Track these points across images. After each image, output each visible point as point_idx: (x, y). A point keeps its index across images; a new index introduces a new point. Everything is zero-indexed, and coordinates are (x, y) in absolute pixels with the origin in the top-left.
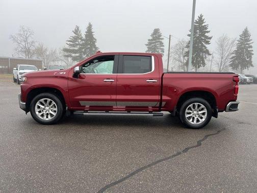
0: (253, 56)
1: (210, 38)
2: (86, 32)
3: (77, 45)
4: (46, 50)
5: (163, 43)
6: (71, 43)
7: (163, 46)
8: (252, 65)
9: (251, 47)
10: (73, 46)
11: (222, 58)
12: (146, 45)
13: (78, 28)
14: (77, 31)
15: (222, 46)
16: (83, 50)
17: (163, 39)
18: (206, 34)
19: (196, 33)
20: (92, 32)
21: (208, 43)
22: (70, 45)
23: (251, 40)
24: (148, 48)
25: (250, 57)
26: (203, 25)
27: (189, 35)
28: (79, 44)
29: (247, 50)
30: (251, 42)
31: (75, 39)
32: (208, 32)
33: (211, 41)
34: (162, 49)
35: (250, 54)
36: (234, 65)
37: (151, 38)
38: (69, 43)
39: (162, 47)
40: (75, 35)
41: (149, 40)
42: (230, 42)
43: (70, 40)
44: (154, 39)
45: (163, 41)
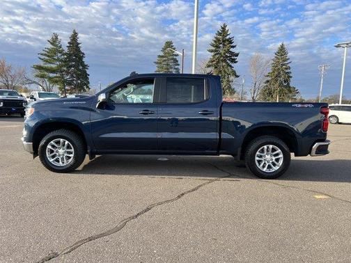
0: (291, 80)
1: (237, 55)
2: (69, 43)
3: (56, 60)
4: (10, 67)
5: (177, 61)
6: (47, 58)
7: (178, 65)
10: (49, 61)
12: (156, 63)
13: (56, 36)
14: (54, 41)
17: (177, 55)
18: (232, 50)
19: (219, 48)
21: (234, 61)
22: (45, 60)
24: (158, 67)
25: (288, 81)
26: (228, 37)
27: (211, 51)
28: (58, 60)
32: (233, 47)
33: (238, 59)
34: (176, 69)
37: (162, 54)
38: (43, 57)
39: (176, 67)
40: (52, 46)
41: (159, 56)
43: (44, 53)
44: (165, 55)
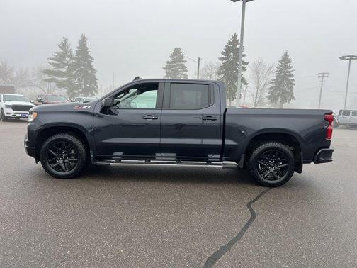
0: (294, 87)
1: (247, 64)
2: (78, 48)
3: (64, 65)
4: (12, 70)
5: (185, 67)
6: (56, 62)
7: (187, 71)
8: (293, 98)
9: (292, 75)
10: (58, 66)
11: (258, 88)
12: (164, 68)
13: (66, 40)
14: (64, 45)
15: (257, 73)
16: (74, 72)
17: (185, 62)
19: (230, 56)
20: (87, 48)
21: (244, 69)
22: (54, 64)
23: (292, 67)
24: (166, 72)
25: (292, 88)
27: (221, 59)
28: (67, 64)
29: (287, 79)
30: (292, 69)
31: (61, 57)
32: (244, 56)
33: (248, 67)
34: (184, 75)
35: (291, 84)
36: (273, 98)
37: (170, 60)
38: (52, 61)
39: (184, 73)
40: (61, 51)
41: (168, 62)
42: (267, 68)
44: (174, 61)
45: (185, 64)
